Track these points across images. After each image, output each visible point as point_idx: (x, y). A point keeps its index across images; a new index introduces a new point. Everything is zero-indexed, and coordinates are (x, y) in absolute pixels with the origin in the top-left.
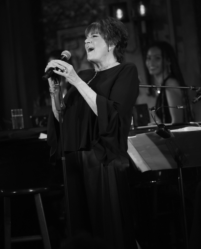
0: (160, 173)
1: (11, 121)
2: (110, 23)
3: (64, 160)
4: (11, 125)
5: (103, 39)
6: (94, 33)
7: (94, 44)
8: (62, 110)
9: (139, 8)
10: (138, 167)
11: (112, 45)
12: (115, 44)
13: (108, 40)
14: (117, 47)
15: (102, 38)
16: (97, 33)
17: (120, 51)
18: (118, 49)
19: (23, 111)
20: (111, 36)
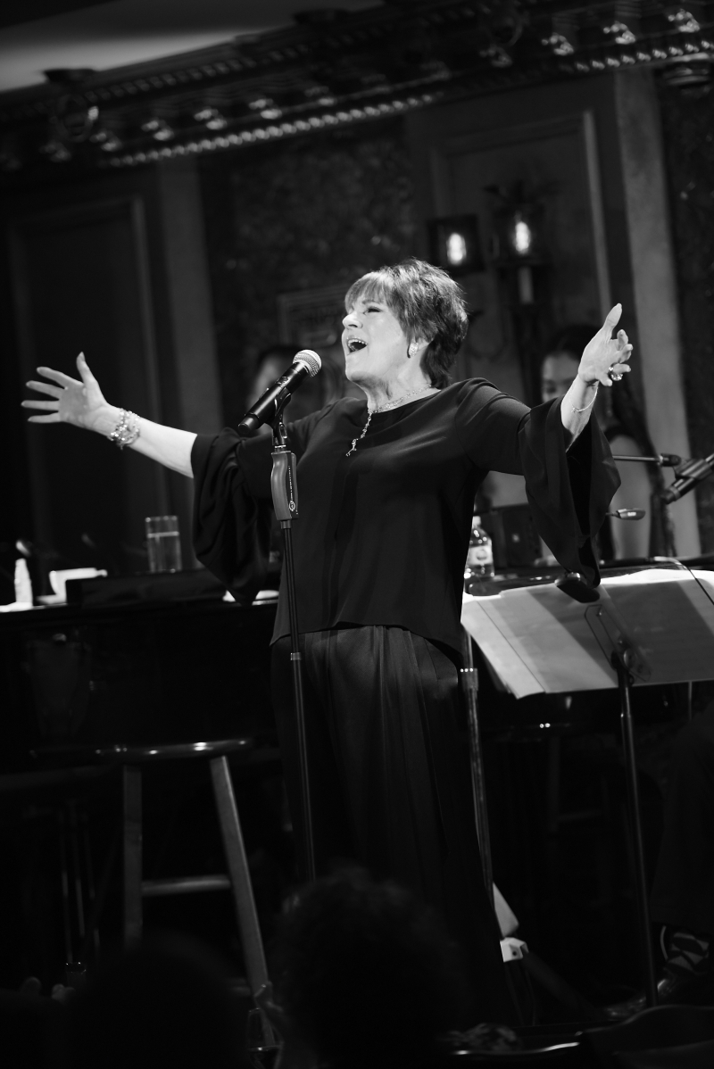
0: (569, 702)
1: (146, 549)
2: (421, 279)
3: (297, 661)
4: (146, 561)
5: (397, 319)
6: (373, 301)
7: (367, 332)
8: (293, 519)
9: (513, 231)
10: (505, 683)
11: (420, 339)
12: (428, 339)
13: (412, 324)
14: (432, 346)
15: (394, 316)
16: (380, 301)
17: (439, 360)
18: (436, 353)
19: (180, 521)
20: (420, 314)
